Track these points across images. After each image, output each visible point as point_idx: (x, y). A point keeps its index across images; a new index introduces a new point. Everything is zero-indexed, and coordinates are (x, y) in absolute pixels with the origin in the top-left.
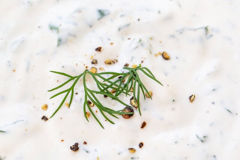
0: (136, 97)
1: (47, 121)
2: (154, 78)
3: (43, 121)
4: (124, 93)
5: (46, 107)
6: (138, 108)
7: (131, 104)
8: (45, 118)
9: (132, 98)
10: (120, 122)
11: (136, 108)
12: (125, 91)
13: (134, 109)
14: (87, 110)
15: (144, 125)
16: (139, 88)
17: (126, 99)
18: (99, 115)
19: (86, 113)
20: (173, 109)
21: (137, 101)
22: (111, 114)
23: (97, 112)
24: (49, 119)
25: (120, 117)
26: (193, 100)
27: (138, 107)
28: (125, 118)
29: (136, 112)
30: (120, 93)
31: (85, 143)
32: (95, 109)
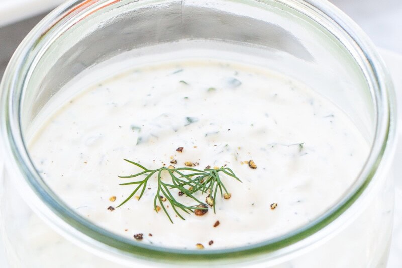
0: (213, 195)
1: (113, 211)
2: (233, 176)
3: (109, 210)
4: (201, 190)
5: (115, 198)
6: (213, 207)
7: (206, 202)
8: (111, 208)
9: (209, 196)
10: (192, 218)
11: (211, 205)
12: (202, 189)
13: (209, 206)
14: (158, 203)
15: (217, 224)
16: (217, 186)
17: (202, 197)
18: (170, 210)
19: (156, 206)
20: (251, 213)
21: (213, 199)
22: (183, 209)
23: (168, 206)
24: (116, 209)
25: (193, 214)
26: (275, 208)
27: (213, 205)
28: (197, 215)
29: (210, 210)
30: (197, 190)
31: (151, 235)
32: (167, 203)
